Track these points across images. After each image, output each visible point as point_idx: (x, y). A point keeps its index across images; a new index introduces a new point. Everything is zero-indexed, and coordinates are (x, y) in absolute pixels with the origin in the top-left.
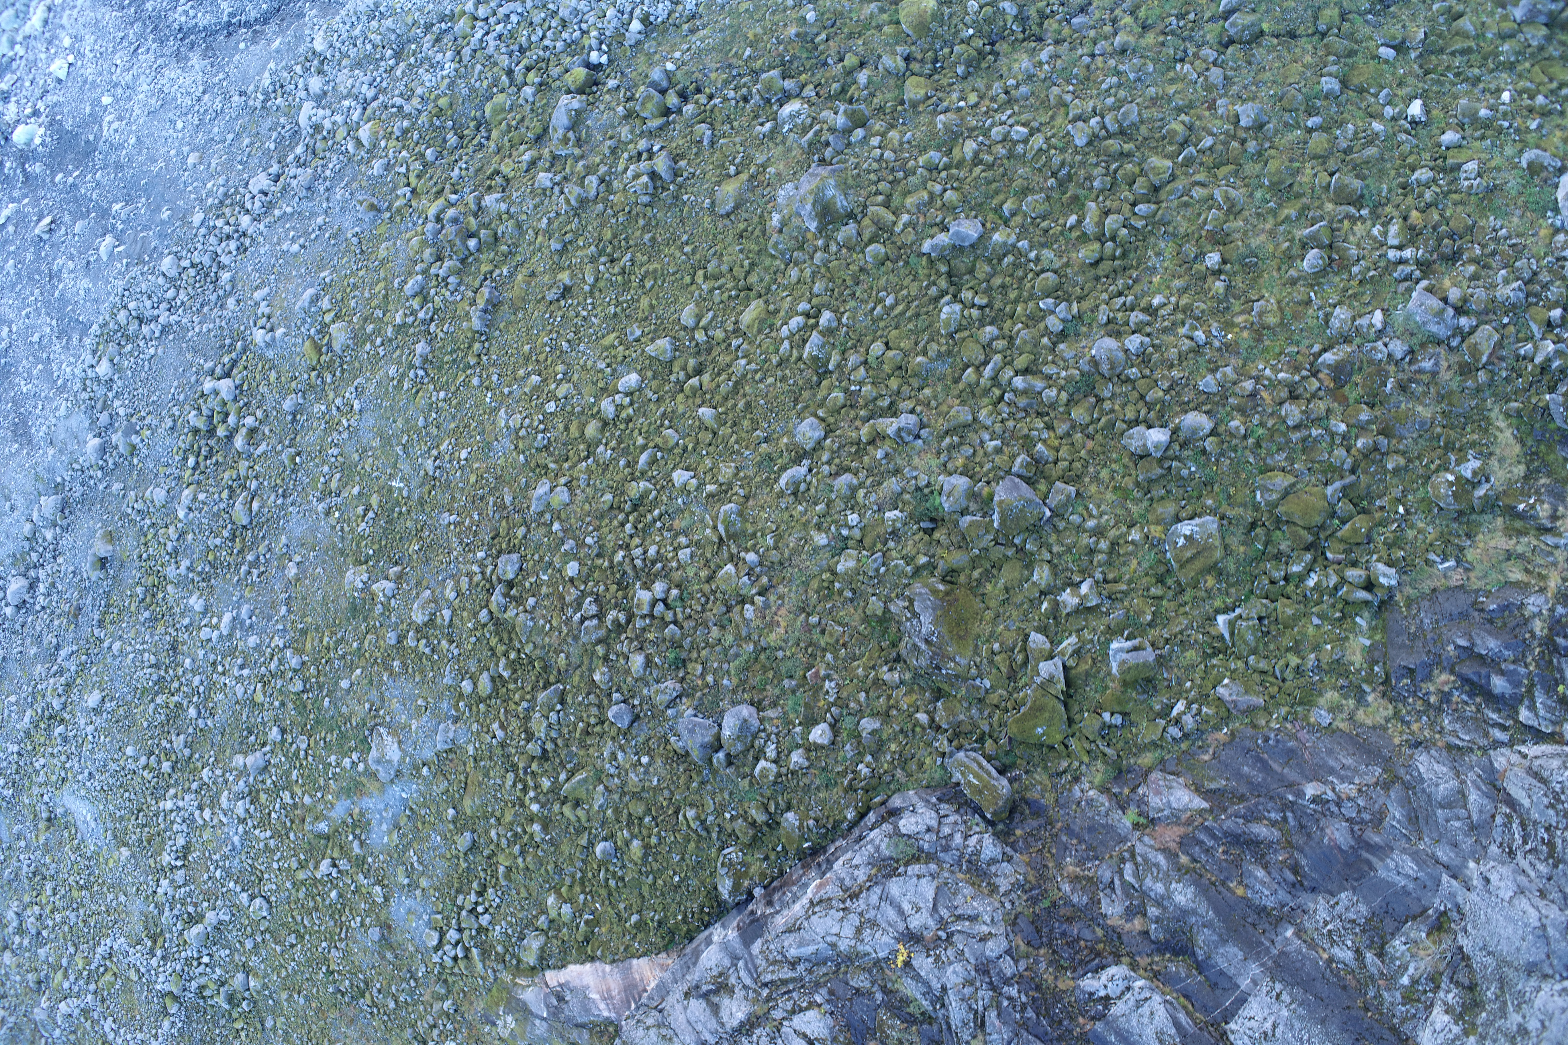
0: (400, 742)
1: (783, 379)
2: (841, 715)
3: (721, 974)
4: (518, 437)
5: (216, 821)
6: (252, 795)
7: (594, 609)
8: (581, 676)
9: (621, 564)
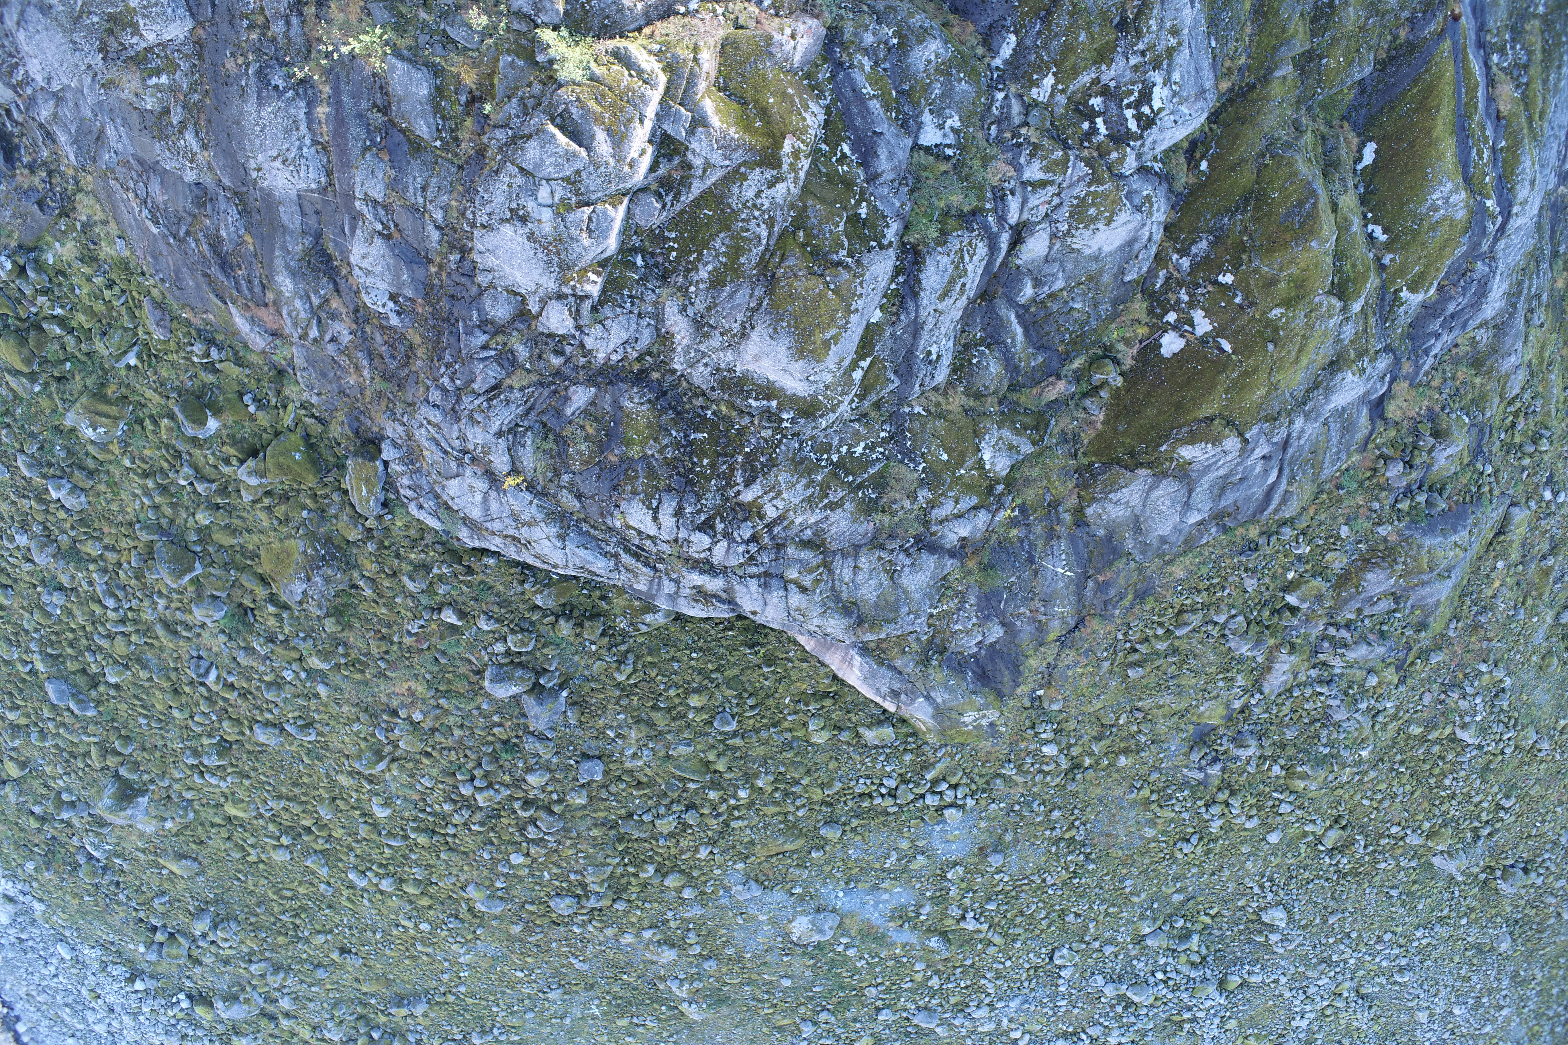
0: (790, 922)
1: (255, 770)
2: (425, 608)
3: (697, 601)
4: (467, 941)
5: (1013, 1026)
6: (961, 1008)
7: (531, 828)
8: (595, 811)
9: (482, 824)
